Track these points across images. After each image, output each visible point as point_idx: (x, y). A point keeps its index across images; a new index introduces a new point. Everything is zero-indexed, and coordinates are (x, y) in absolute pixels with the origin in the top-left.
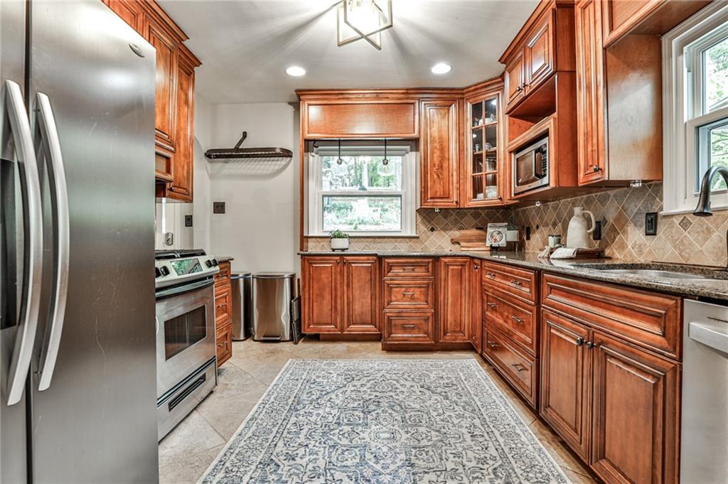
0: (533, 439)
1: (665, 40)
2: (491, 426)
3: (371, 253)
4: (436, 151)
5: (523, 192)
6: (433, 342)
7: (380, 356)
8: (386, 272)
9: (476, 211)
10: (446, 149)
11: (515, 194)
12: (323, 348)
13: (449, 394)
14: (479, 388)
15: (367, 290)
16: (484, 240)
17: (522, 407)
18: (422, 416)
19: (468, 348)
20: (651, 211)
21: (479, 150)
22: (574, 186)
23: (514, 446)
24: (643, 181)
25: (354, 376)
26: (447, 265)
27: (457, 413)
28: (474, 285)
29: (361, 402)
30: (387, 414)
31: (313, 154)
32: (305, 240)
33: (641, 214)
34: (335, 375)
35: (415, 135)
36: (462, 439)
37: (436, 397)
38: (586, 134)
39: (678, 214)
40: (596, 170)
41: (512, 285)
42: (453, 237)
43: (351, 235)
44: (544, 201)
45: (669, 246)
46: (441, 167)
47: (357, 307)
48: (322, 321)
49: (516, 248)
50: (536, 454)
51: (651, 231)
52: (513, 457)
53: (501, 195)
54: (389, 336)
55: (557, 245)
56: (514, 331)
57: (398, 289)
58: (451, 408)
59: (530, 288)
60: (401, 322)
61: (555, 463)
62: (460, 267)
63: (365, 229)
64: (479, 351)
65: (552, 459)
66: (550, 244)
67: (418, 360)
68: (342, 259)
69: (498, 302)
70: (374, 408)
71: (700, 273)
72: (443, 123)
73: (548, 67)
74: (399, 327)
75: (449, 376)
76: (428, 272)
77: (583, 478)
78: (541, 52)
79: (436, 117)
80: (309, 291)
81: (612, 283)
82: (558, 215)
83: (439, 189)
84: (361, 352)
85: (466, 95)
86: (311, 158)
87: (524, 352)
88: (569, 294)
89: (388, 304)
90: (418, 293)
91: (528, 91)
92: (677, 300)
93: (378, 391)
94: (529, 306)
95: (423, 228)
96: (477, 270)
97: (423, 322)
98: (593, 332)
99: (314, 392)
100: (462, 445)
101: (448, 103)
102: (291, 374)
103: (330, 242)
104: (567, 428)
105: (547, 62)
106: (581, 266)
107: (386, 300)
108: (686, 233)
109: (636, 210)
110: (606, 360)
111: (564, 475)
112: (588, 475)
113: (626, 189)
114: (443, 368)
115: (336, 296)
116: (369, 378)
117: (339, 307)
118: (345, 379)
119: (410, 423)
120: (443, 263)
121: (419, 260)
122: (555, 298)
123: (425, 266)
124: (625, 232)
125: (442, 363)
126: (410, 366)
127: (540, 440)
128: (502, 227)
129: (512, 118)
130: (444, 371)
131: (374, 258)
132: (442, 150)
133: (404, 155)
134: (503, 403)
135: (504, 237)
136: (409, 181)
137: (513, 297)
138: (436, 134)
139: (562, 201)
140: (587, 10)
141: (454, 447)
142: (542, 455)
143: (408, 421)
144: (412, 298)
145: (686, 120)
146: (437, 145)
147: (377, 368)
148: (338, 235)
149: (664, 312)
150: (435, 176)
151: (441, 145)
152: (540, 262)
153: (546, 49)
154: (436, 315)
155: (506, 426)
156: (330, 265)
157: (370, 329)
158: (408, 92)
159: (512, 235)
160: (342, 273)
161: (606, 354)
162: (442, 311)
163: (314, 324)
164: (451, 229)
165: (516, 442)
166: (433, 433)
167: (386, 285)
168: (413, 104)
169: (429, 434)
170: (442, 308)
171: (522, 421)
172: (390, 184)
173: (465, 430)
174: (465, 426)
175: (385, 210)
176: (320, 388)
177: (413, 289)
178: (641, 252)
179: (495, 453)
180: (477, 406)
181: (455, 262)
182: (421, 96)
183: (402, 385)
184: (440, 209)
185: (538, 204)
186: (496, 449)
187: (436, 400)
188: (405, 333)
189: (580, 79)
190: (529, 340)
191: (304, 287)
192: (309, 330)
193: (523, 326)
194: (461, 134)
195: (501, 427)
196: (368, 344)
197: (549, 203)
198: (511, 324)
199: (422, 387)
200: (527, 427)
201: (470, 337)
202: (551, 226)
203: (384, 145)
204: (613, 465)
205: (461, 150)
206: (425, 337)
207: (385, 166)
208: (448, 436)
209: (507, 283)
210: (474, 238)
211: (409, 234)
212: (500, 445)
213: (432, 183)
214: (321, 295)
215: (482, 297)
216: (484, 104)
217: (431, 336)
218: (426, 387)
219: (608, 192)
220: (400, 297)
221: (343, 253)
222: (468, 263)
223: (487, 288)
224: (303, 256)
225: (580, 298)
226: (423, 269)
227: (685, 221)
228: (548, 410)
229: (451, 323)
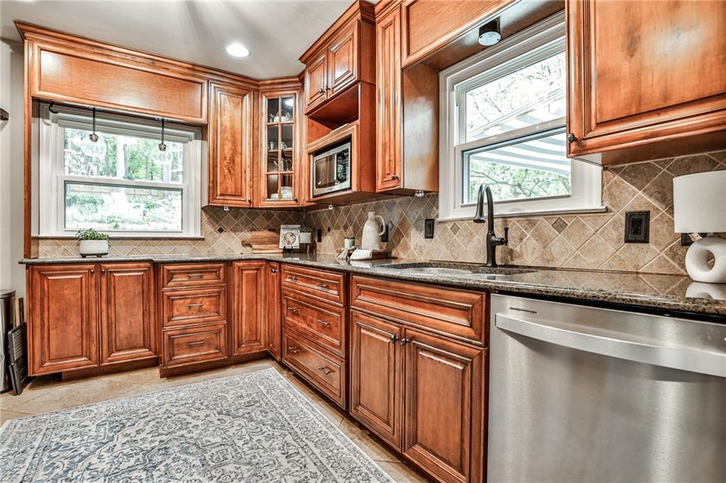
0: (346, 440)
1: (442, 75)
2: (304, 439)
3: (142, 258)
4: (227, 142)
5: (322, 195)
6: (226, 357)
7: (159, 385)
8: (165, 283)
9: (268, 212)
10: (239, 142)
11: (314, 197)
12: (68, 391)
13: (253, 414)
14: (283, 400)
15: (137, 306)
16: (277, 242)
17: (327, 409)
18: (227, 450)
19: (265, 356)
20: (429, 218)
21: (274, 148)
22: (372, 191)
23: (330, 454)
24: (425, 192)
25: (124, 421)
26: (241, 270)
27: (266, 434)
28: (271, 290)
29: (140, 456)
30: (181, 462)
31: (49, 121)
32: (33, 242)
33: (421, 220)
34: (94, 428)
35: (203, 120)
36: (277, 465)
37: (239, 422)
38: (384, 145)
39: (450, 221)
40: (394, 179)
41: (316, 287)
42: (244, 239)
43: (111, 235)
44: (336, 205)
45: (443, 247)
46: (233, 160)
47: (123, 329)
48: (66, 353)
49: (308, 250)
50: (352, 456)
51: (429, 235)
52: (332, 466)
53: (297, 197)
54: (171, 360)
55: (353, 247)
56: (320, 334)
57: (182, 301)
58: (258, 430)
59: (339, 291)
60: (187, 340)
61: (369, 458)
62: (255, 272)
63: (129, 229)
64: (278, 358)
65: (367, 456)
66: (346, 246)
67: (210, 381)
68: (99, 268)
69: (300, 306)
70: (160, 458)
71: (468, 269)
72: (235, 111)
73: (352, 74)
74: (184, 346)
75: (249, 392)
76: (219, 278)
77: (394, 465)
78: (345, 59)
79: (228, 104)
80: (42, 314)
81: (411, 281)
82: (349, 219)
83: (230, 185)
84: (131, 385)
85: (261, 88)
86: (44, 128)
87: (332, 354)
88: (380, 294)
89: (169, 320)
90: (208, 303)
91: (330, 95)
92: (482, 295)
93: (162, 434)
94: (337, 309)
95: (209, 228)
96: (275, 274)
97: (213, 336)
98: (405, 329)
99: (57, 464)
100: (278, 471)
101: (242, 92)
102: (11, 446)
103: (78, 245)
104: (379, 422)
105: (351, 69)
106: (383, 266)
107: (166, 316)
108: (455, 236)
109: (418, 216)
110: (417, 353)
111: (379, 468)
112: (398, 461)
113: (409, 197)
114: (240, 384)
115: (89, 318)
116: (148, 419)
117: (94, 332)
118: (111, 429)
119: (212, 464)
120: (236, 269)
121: (209, 265)
122: (364, 299)
123: (216, 272)
124: (408, 235)
125: (238, 379)
126: (201, 391)
127: (351, 439)
128: (295, 229)
129: (311, 120)
130: (242, 388)
131: (148, 264)
132: (234, 142)
133: (186, 142)
134: (311, 409)
135: (297, 239)
136: (193, 174)
137: (319, 300)
138: (228, 124)
139: (353, 206)
140: (387, 31)
141: (270, 478)
142: (358, 455)
143: (210, 463)
144: (200, 310)
145: (455, 145)
146: (228, 135)
147: (157, 402)
148: (93, 236)
149: (470, 306)
150: (226, 171)
151: (233, 137)
152: (338, 263)
153: (351, 57)
154: (229, 326)
155: (318, 435)
156: (80, 276)
157: (144, 353)
158: (194, 68)
159: (305, 237)
160: (98, 286)
161: (418, 348)
162: (236, 321)
163: (50, 360)
164: (242, 231)
165: (331, 448)
166: (244, 468)
167: (165, 298)
168: (201, 84)
169: (239, 471)
170: (236, 317)
171: (332, 424)
172: (154, 177)
173: (278, 453)
174: (277, 447)
175: (149, 207)
176: (69, 453)
177: (201, 299)
178: (421, 252)
179: (314, 469)
180: (286, 420)
181: (250, 266)
182: (210, 77)
183: (194, 418)
184: (230, 208)
185: (331, 208)
186: (315, 464)
187: (240, 425)
188: (191, 352)
189: (379, 92)
190: (337, 342)
191: (32, 311)
192: (41, 369)
193: (330, 328)
194: (255, 129)
195: (314, 436)
196: (140, 373)
197: (340, 207)
198: (316, 328)
199: (220, 413)
200: (338, 430)
201: (267, 345)
202: (342, 229)
203: (161, 126)
204: (425, 448)
205: (255, 146)
206: (216, 353)
207: (163, 152)
208: (262, 466)
209: (312, 286)
210: (266, 240)
211: (192, 235)
212: (317, 458)
213: (222, 178)
214: (63, 318)
215: (281, 301)
216: (280, 100)
217: (224, 351)
218: (224, 412)
219: (395, 200)
220: (184, 310)
221: (99, 259)
222: (263, 267)
223: (286, 292)
224: (28, 265)
225: (391, 297)
226: (213, 275)
227: (455, 226)
228: (359, 408)
229: (246, 334)
